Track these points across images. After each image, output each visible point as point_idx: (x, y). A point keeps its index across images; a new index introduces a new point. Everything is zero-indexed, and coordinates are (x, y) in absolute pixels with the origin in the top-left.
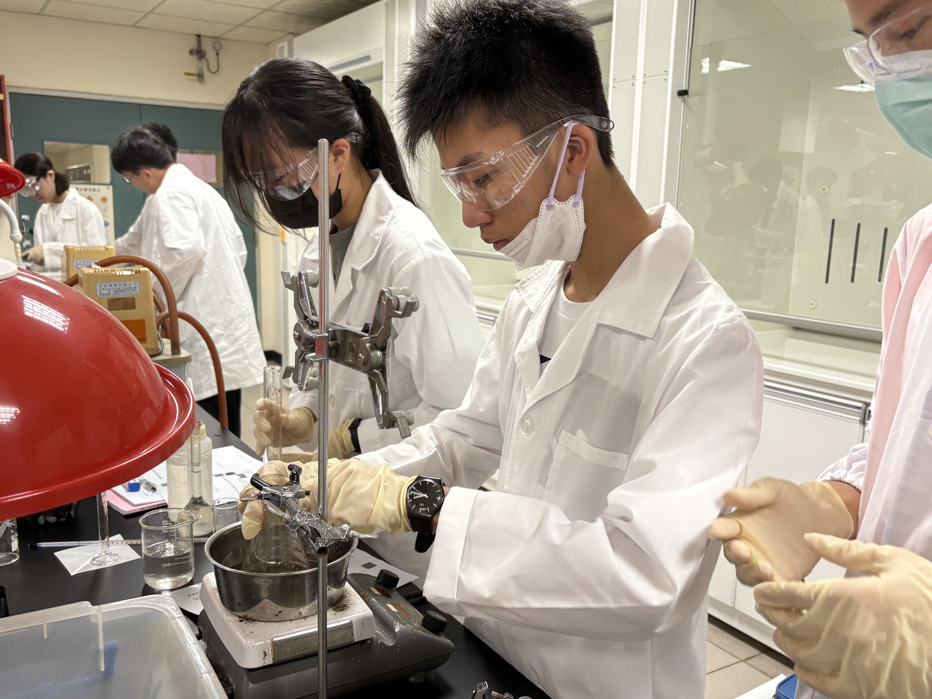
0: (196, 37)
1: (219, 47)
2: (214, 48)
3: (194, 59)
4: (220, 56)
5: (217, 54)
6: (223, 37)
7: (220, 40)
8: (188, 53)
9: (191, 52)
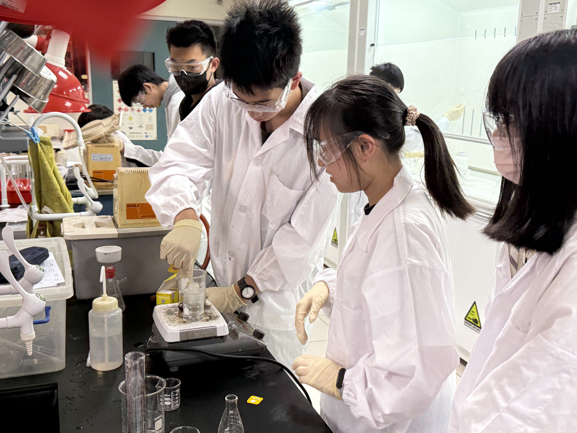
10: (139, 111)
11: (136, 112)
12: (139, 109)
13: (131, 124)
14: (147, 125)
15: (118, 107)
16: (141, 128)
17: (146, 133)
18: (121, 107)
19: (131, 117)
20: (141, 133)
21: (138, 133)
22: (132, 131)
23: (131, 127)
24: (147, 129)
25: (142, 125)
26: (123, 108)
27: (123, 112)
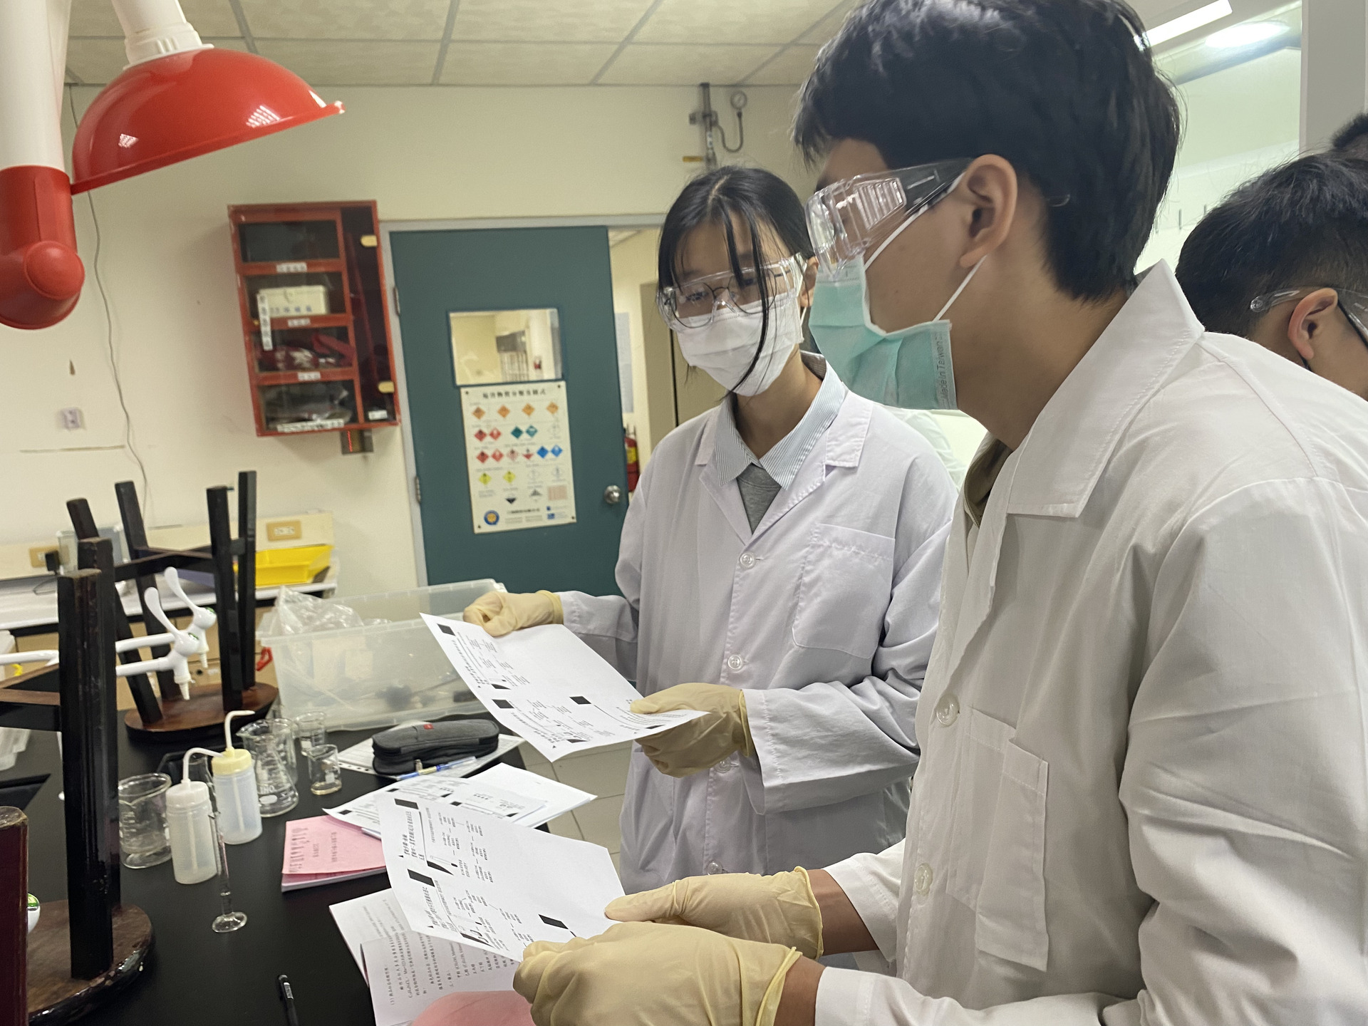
0: (701, 88)
1: (742, 102)
2: (732, 104)
3: (696, 130)
4: (743, 119)
5: (740, 115)
6: (749, 82)
7: (744, 90)
8: (687, 120)
9: (693, 119)
10: (528, 456)
11: (521, 459)
12: (528, 451)
13: (512, 489)
14: (550, 490)
15: (478, 452)
16: (535, 498)
17: (549, 509)
18: (486, 452)
19: (509, 473)
20: (538, 510)
21: (529, 511)
22: (515, 506)
23: (511, 497)
24: (550, 498)
25: (539, 490)
26: (489, 453)
27: (490, 462)
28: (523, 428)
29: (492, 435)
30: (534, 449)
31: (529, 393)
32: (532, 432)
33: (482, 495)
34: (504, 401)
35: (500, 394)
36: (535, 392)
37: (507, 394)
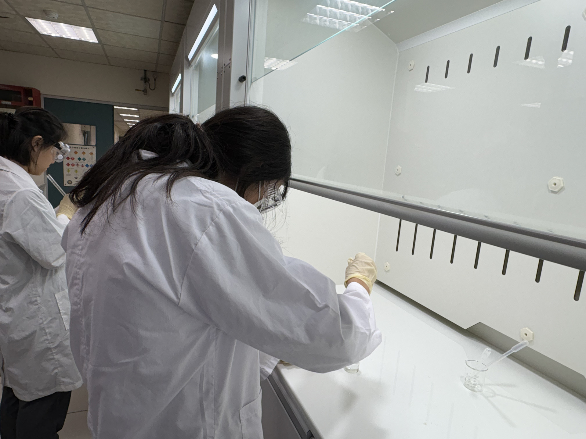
0: (144, 71)
1: (156, 76)
2: (153, 76)
3: (143, 82)
5: (155, 80)
6: (159, 71)
7: (157, 73)
8: (140, 79)
10: (83, 166)
11: (80, 167)
12: (83, 165)
13: (77, 175)
15: (67, 163)
18: (69, 163)
19: (76, 170)
22: (77, 180)
23: (76, 177)
26: (70, 163)
27: (70, 166)
28: (82, 158)
29: (71, 158)
30: (85, 165)
31: (84, 148)
32: (84, 159)
33: (67, 175)
34: (76, 150)
35: (75, 148)
36: (86, 148)
37: (77, 148)
